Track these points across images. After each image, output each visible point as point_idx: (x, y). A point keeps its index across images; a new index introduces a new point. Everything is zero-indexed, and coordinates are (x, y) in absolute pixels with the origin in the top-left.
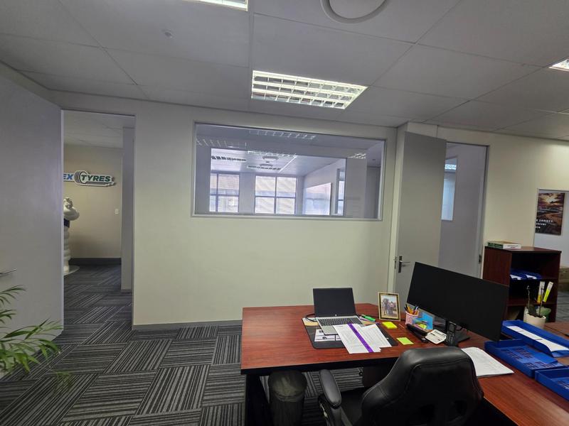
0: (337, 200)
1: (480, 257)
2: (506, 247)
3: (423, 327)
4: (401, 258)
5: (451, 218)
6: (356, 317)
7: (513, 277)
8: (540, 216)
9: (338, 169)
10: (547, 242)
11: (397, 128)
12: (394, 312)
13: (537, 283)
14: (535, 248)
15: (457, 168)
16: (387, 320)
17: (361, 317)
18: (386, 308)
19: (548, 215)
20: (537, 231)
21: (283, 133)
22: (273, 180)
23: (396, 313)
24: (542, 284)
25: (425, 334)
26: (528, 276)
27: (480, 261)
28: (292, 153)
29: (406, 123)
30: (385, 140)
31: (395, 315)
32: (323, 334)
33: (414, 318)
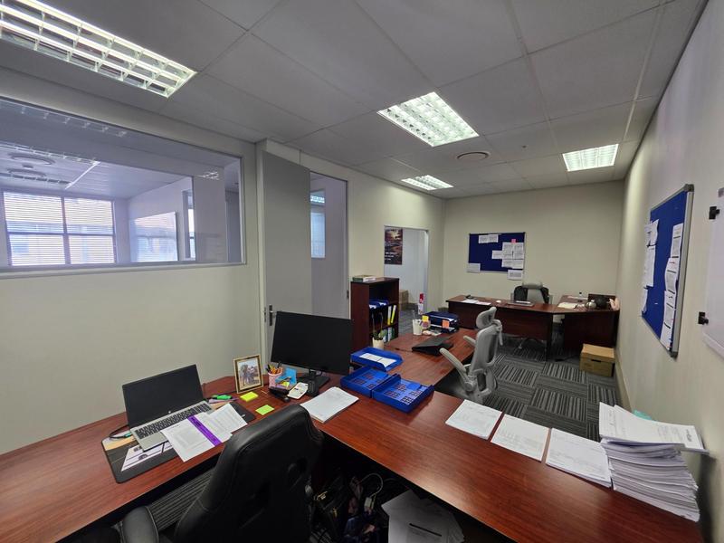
0: (188, 238)
1: (348, 292)
2: (365, 280)
3: (286, 384)
4: (271, 308)
5: (323, 255)
6: (204, 402)
7: (371, 306)
8: (387, 249)
9: (184, 192)
10: (392, 271)
11: (255, 144)
12: (255, 378)
13: (386, 308)
14: (386, 278)
15: (325, 200)
16: (246, 391)
17: (211, 401)
18: (245, 377)
19: (394, 248)
20: (386, 262)
21: (88, 123)
22: (56, 201)
23: (258, 378)
24: (390, 308)
25: (287, 392)
26: (381, 304)
27: (348, 297)
28: (87, 156)
29: (265, 140)
30: (241, 158)
31: (257, 381)
32: (141, 451)
33: (277, 378)
